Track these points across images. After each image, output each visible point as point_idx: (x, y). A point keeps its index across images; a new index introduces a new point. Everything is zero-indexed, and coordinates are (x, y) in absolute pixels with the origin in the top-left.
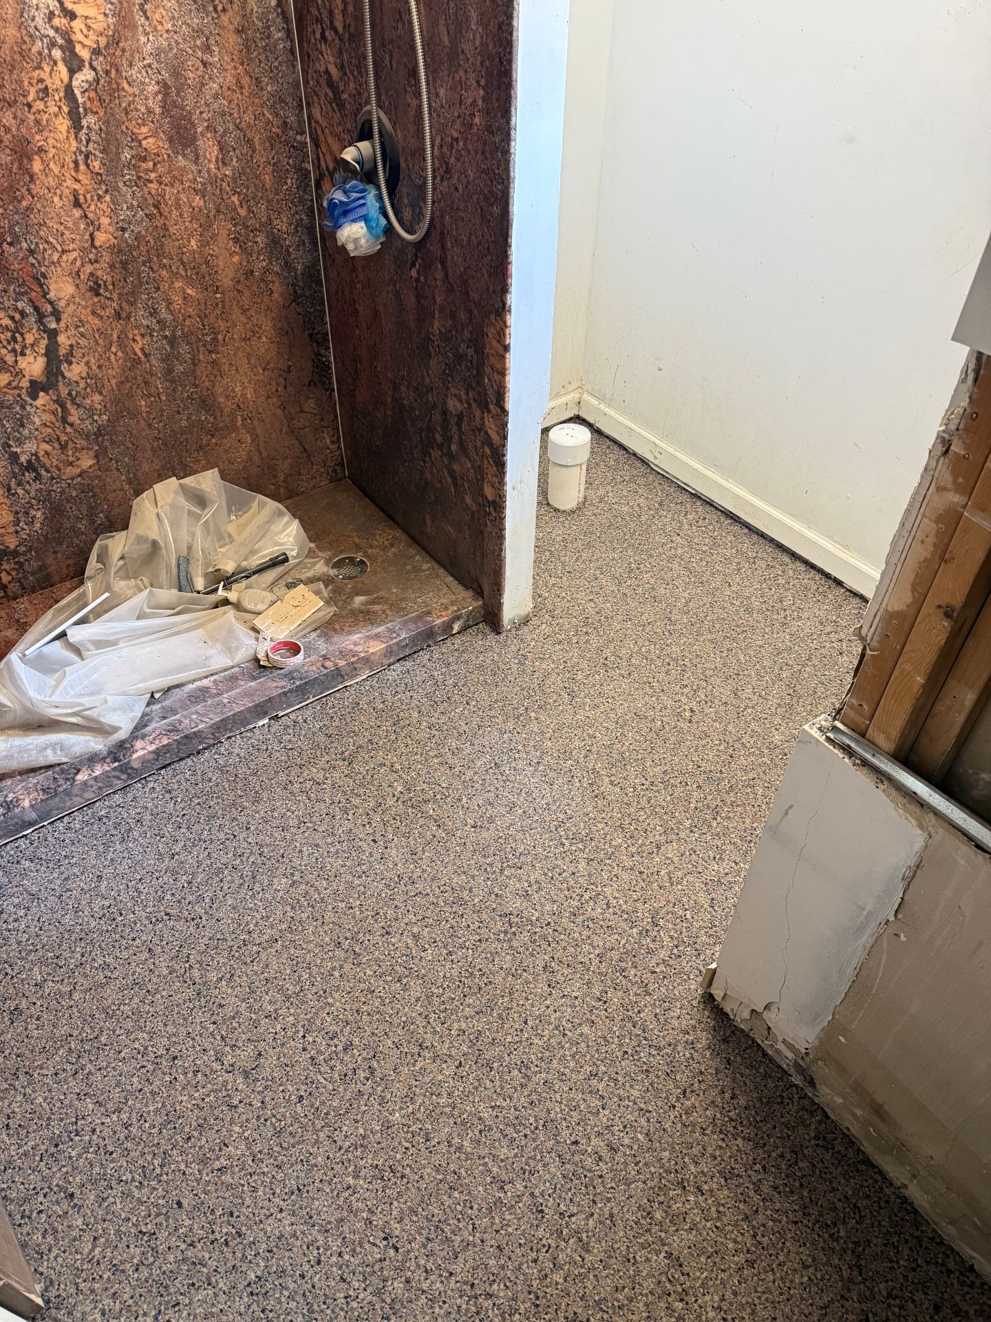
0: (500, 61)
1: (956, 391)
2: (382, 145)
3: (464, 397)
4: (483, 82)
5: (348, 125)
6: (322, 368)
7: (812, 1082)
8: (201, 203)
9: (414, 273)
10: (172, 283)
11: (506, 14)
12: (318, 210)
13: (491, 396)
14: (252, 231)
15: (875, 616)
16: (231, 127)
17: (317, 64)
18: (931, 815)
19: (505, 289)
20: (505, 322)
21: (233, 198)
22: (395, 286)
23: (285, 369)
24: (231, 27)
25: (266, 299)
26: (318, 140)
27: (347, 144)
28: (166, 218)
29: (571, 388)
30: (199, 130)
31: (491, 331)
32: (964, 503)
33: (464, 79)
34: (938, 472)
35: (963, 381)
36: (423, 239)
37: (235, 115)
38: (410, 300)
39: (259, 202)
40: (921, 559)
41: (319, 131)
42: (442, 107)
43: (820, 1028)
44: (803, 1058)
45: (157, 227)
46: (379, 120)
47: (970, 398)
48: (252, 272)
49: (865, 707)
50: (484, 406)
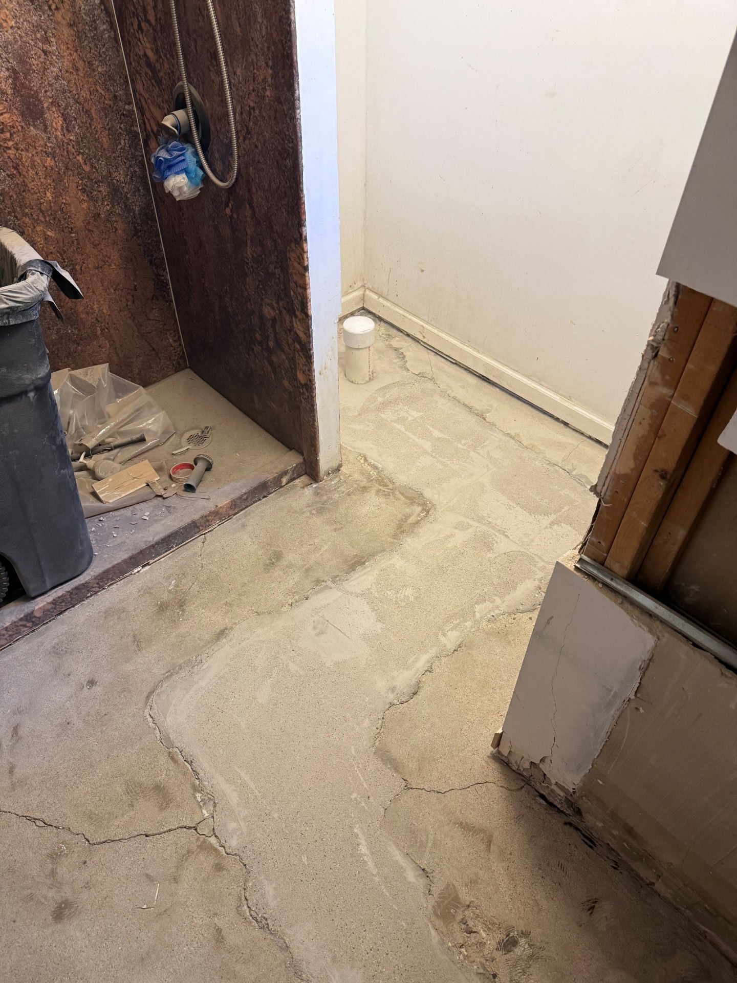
0: (283, 46)
1: (660, 309)
2: (195, 113)
3: (276, 305)
4: (270, 63)
5: (166, 97)
6: (161, 285)
7: (579, 812)
8: (53, 163)
9: (228, 211)
10: (34, 227)
11: (284, 10)
12: (148, 163)
13: (297, 306)
14: (96, 183)
15: (607, 477)
16: (71, 101)
17: (137, 50)
18: (658, 623)
19: (300, 223)
20: (303, 249)
21: (78, 158)
22: (214, 221)
23: (132, 287)
24: (64, 22)
25: (112, 235)
26: (143, 108)
27: (166, 111)
28: (24, 176)
29: (356, 287)
30: (45, 105)
31: (293, 256)
32: (671, 394)
33: (255, 60)
34: (649, 371)
35: (665, 302)
36: (233, 185)
37: (74, 92)
38: (227, 232)
39: (99, 160)
40: (640, 436)
41: (143, 102)
42: (240, 83)
43: (582, 774)
44: (571, 795)
45: (18, 184)
46: (191, 94)
47: (672, 316)
48: (99, 215)
49: (603, 543)
50: (292, 312)
